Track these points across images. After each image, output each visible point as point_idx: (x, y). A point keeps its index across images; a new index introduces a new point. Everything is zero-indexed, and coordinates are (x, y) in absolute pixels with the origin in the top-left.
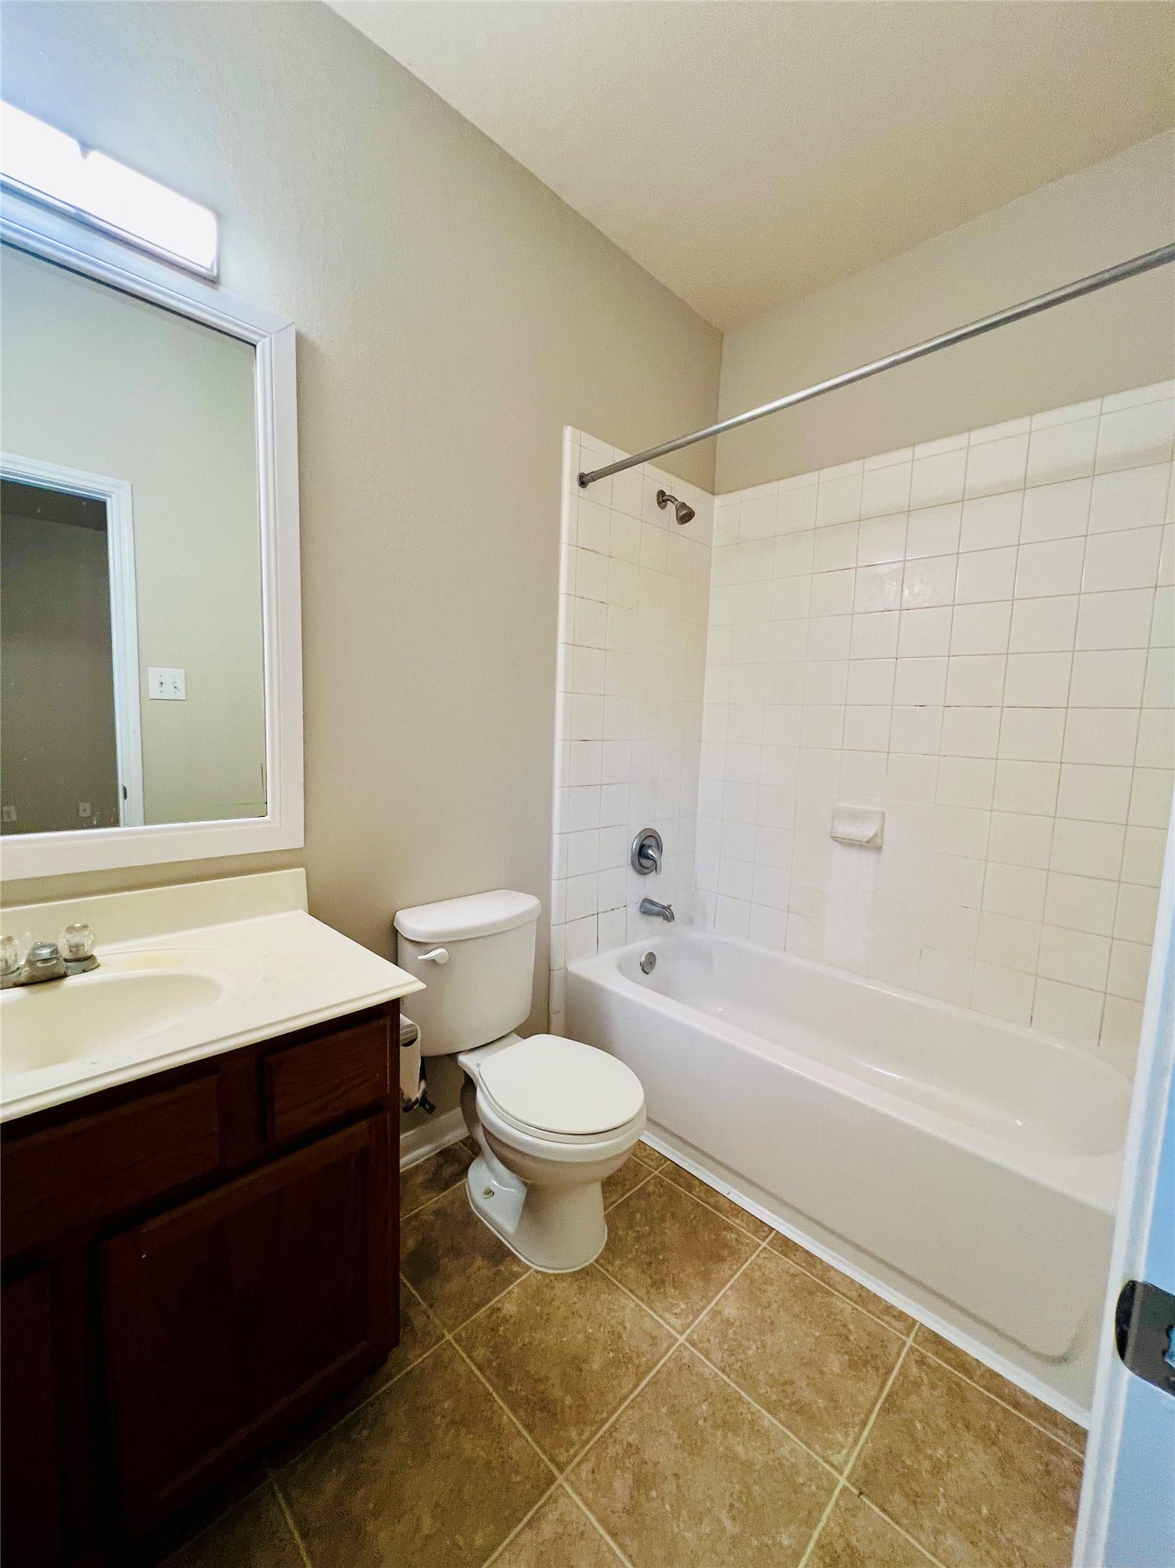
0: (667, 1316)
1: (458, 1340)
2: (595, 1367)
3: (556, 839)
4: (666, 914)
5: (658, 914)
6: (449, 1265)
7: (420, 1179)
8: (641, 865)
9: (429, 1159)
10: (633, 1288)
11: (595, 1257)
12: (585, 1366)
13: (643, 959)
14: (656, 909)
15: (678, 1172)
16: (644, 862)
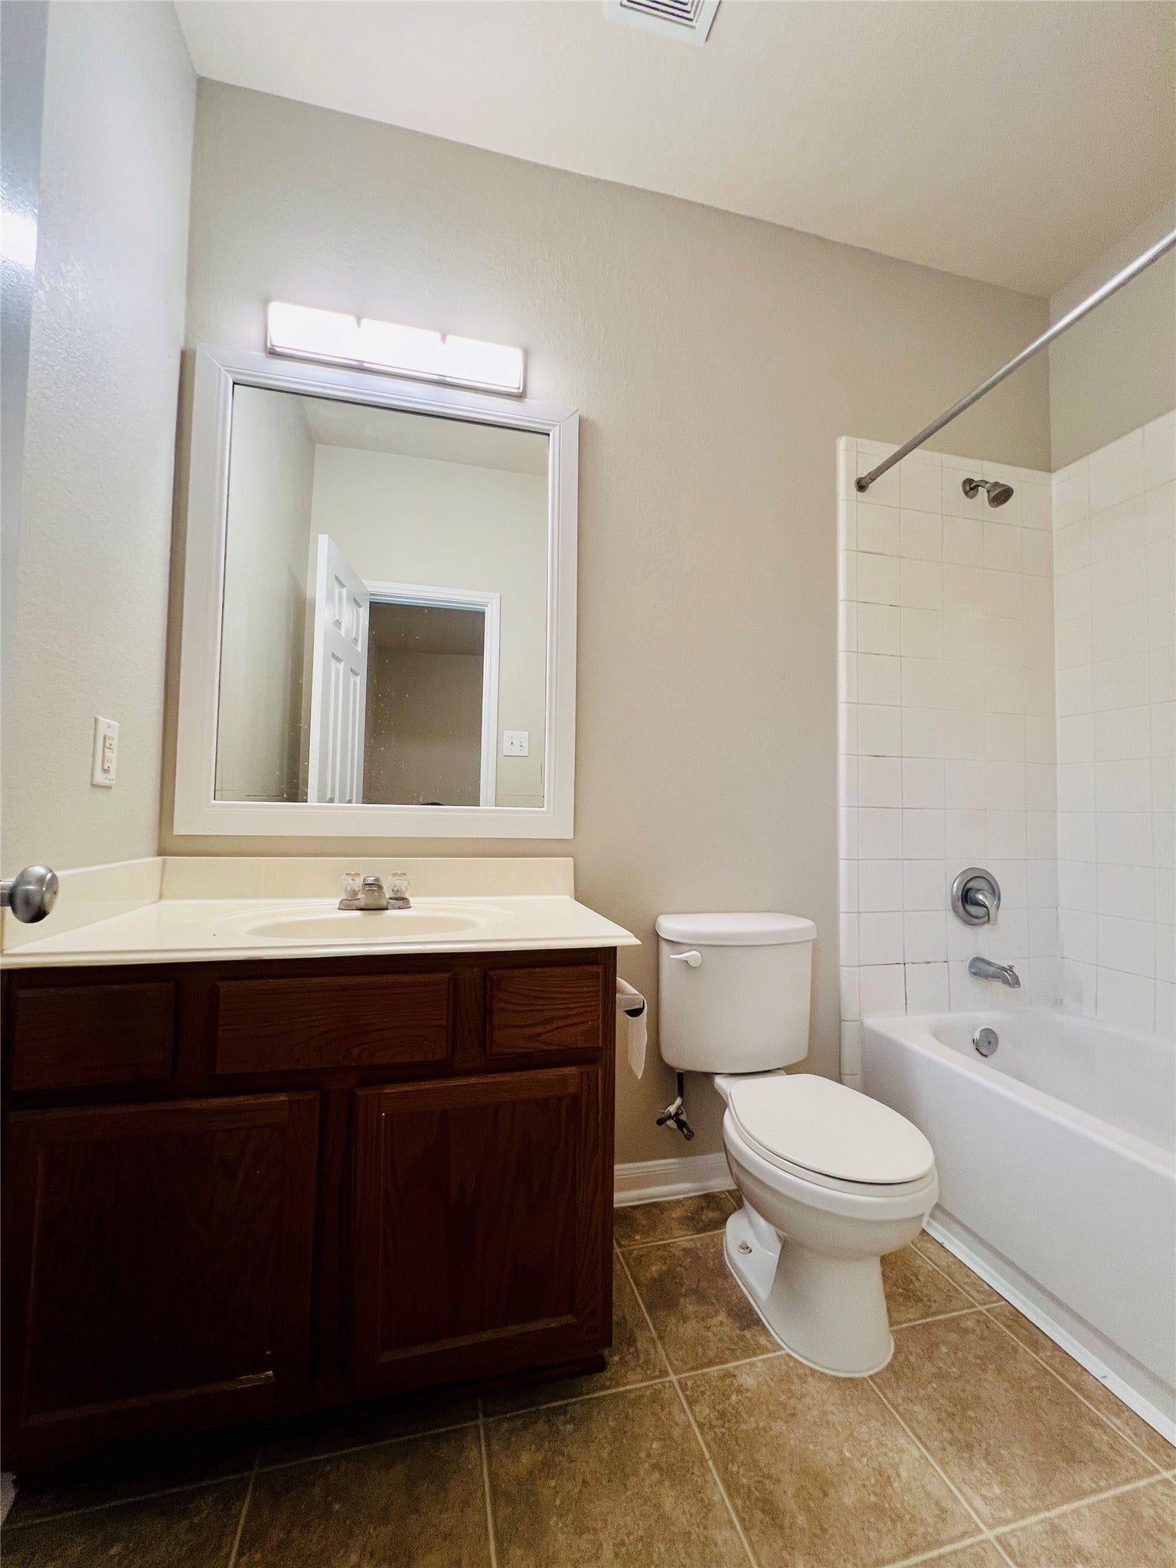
0: (967, 1490)
1: (684, 1387)
2: (848, 1501)
3: (843, 867)
4: (1007, 977)
5: (995, 977)
6: (690, 1307)
7: (677, 1213)
8: (968, 912)
9: (691, 1198)
10: (921, 1432)
11: (871, 1373)
12: (832, 1492)
13: (977, 1036)
14: (992, 970)
15: (1017, 1318)
16: (972, 909)
